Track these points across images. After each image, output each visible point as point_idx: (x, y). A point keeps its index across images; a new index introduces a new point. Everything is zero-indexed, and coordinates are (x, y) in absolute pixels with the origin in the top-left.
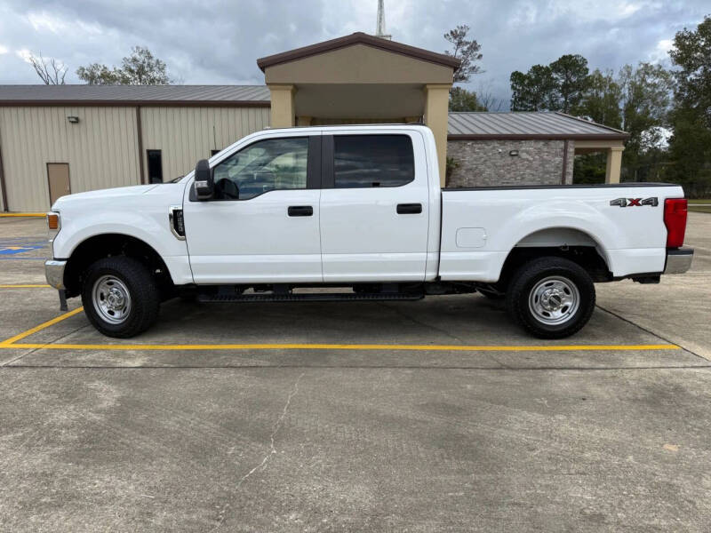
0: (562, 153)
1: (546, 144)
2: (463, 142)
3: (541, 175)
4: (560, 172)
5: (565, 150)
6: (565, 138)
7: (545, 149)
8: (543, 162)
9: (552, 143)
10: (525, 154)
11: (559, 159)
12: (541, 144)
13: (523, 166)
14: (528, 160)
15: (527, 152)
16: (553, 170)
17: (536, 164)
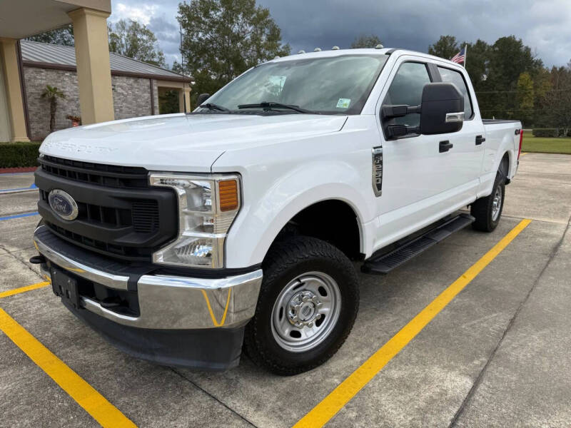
0: (149, 90)
1: (136, 82)
2: (61, 72)
3: (135, 108)
4: (150, 106)
5: (151, 88)
6: (150, 78)
7: (135, 85)
8: (136, 97)
9: (140, 80)
10: (119, 88)
11: (147, 95)
12: (132, 81)
13: (120, 99)
14: (123, 94)
15: (121, 87)
16: (143, 104)
17: (130, 98)
